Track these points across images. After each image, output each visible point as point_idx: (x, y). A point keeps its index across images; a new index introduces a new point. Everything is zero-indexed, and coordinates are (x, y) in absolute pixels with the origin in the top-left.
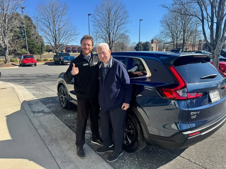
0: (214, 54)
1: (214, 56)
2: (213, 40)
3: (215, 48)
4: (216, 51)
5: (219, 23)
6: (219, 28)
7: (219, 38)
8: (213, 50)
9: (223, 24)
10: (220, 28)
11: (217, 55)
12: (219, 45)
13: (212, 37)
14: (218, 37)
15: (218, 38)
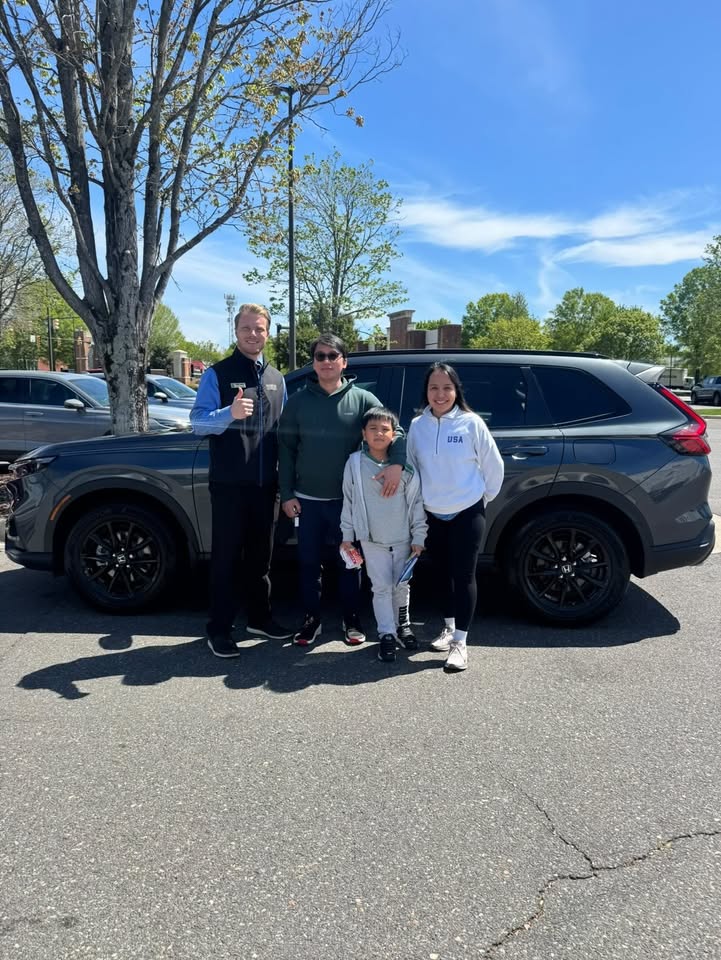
0: (114, 367)
1: (116, 378)
2: (100, 284)
3: (115, 333)
4: (121, 345)
5: (118, 177)
6: (118, 209)
7: (126, 269)
8: (106, 342)
9: (135, 184)
10: (123, 205)
11: (131, 374)
12: (132, 310)
13: (87, 261)
14: (121, 259)
15: (124, 266)
